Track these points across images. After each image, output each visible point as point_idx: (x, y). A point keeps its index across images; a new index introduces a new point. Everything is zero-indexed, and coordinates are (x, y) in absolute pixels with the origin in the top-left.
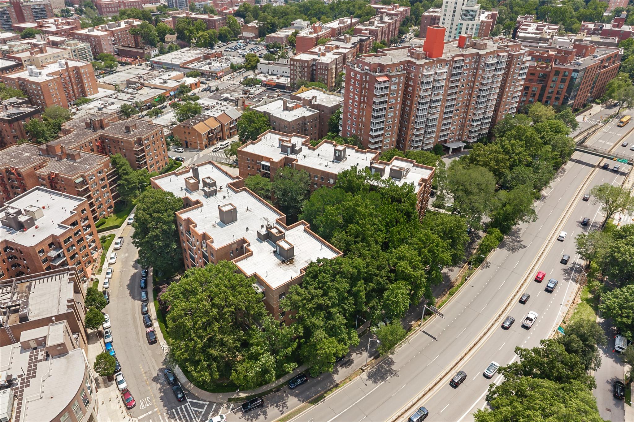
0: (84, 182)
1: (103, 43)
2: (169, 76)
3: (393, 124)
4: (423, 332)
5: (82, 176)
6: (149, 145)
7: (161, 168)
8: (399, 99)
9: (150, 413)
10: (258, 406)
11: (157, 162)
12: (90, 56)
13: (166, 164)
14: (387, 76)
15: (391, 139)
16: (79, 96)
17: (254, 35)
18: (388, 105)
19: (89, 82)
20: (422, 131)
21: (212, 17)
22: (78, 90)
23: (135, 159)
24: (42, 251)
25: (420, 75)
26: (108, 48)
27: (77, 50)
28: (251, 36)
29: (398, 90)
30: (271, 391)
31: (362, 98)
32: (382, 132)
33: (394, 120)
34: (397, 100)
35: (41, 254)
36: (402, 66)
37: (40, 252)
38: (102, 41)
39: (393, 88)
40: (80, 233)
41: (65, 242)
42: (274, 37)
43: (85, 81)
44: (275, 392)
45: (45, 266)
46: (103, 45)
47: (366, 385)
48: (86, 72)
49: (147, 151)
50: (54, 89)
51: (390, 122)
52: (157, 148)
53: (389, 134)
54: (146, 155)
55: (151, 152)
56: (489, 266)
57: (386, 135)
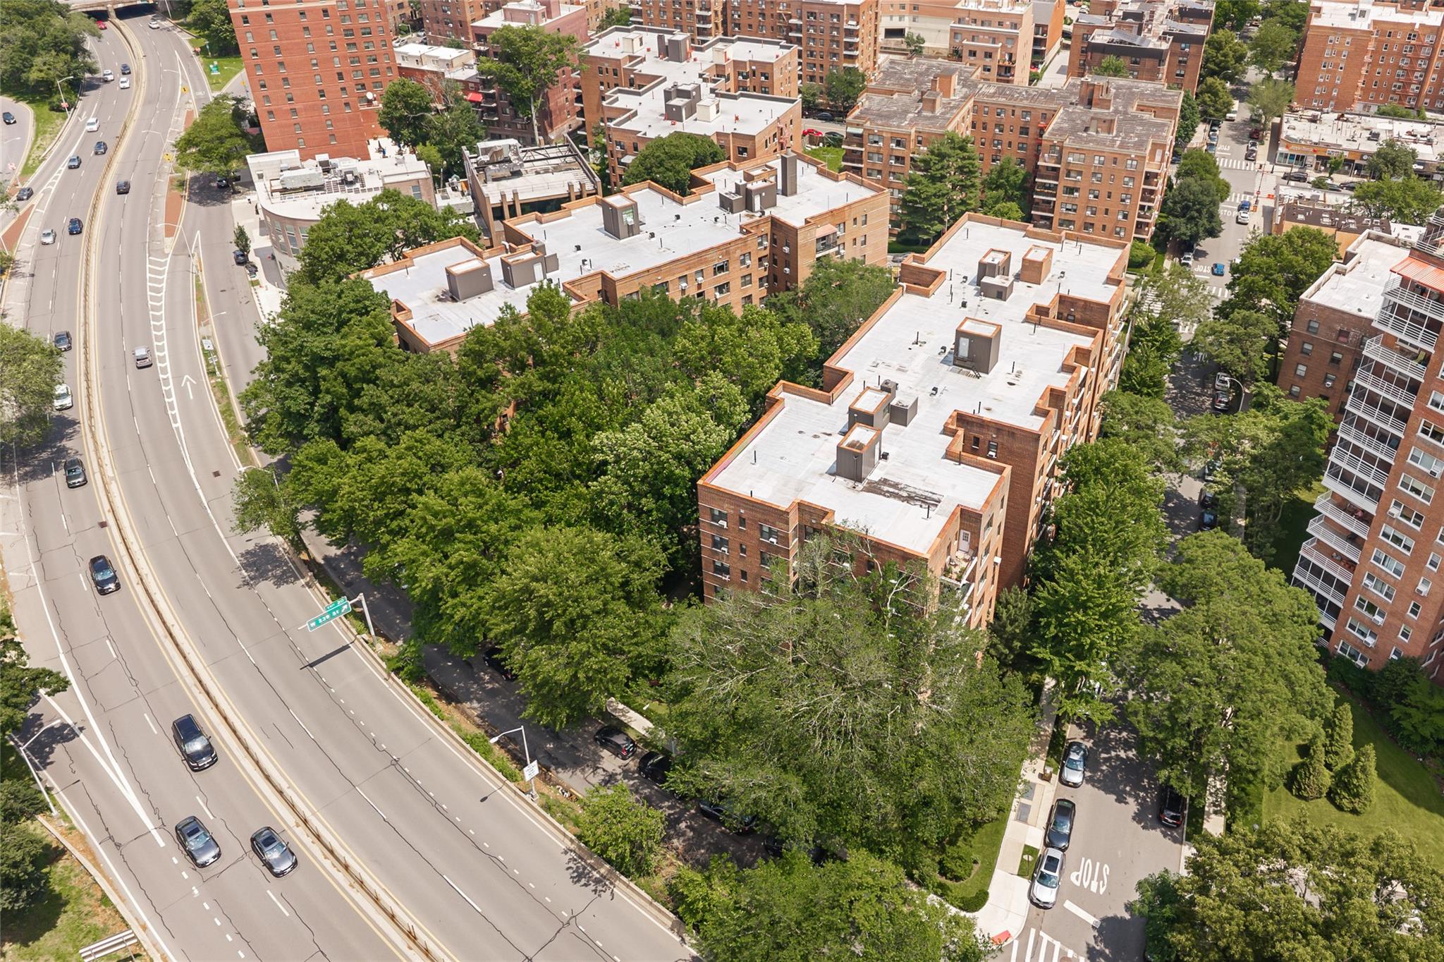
22: (1438, 90)
47: (248, 540)
49: (1064, 182)
50: (1339, 54)
51: (1418, 492)
52: (1104, 194)
53: (1408, 548)
54: (1060, 190)
55: (1077, 190)
56: (583, 881)
57: (1385, 535)
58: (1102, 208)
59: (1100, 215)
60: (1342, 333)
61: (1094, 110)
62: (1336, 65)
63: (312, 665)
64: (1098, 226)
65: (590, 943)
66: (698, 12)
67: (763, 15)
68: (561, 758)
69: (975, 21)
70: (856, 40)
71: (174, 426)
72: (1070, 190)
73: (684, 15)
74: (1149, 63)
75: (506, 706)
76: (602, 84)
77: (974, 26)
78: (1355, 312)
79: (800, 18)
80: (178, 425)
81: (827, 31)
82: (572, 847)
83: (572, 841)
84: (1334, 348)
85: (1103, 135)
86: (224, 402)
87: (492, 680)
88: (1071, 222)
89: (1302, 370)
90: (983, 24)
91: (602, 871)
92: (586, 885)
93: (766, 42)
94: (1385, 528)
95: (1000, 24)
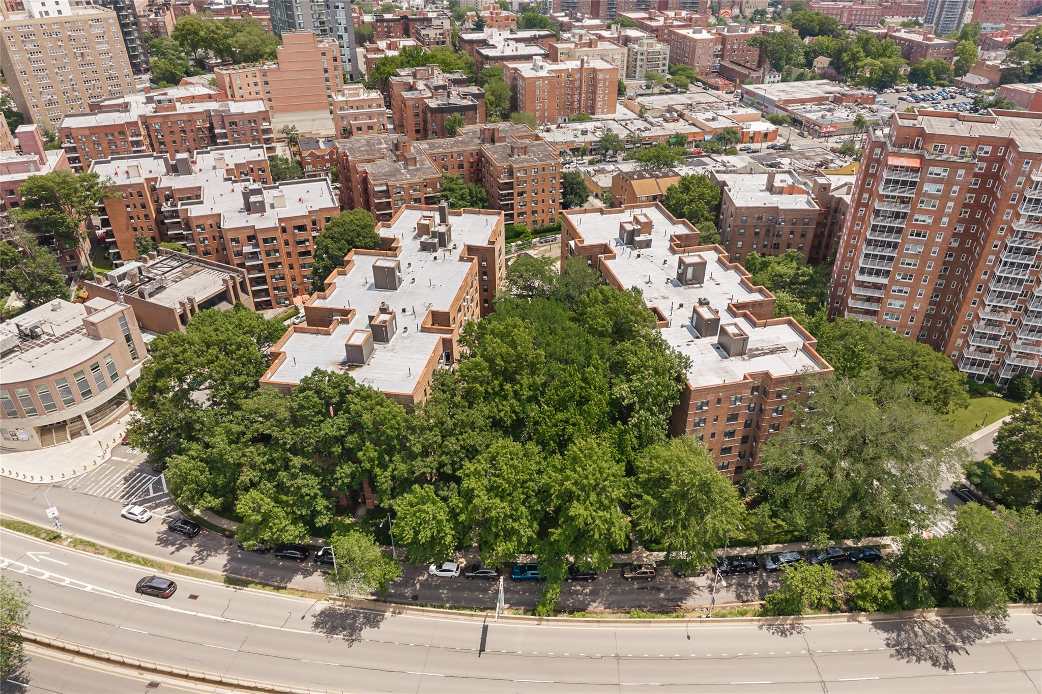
0: (387, 193)
1: (699, 51)
2: (734, 112)
3: (920, 272)
4: (485, 629)
5: (387, 186)
6: (525, 182)
7: (540, 223)
8: (945, 220)
9: (125, 460)
10: (185, 533)
11: (534, 212)
12: (664, 65)
13: (552, 220)
14: (921, 157)
15: (910, 306)
16: (586, 111)
17: (986, 81)
18: (909, 225)
19: (605, 94)
20: (1007, 318)
21: (930, 39)
22: (587, 103)
23: (497, 195)
24: (236, 240)
25: (1022, 179)
26: (704, 60)
27: (646, 54)
28: (977, 82)
29: (945, 197)
30: (223, 531)
31: (866, 196)
32: (884, 281)
33: (923, 264)
34: (937, 221)
35: (234, 244)
36: (989, 149)
37: (233, 240)
38: (698, 47)
39: (929, 188)
40: (307, 243)
41: (265, 241)
42: (1015, 90)
43: (600, 91)
44: (224, 535)
45: (237, 260)
46: (697, 55)
47: (303, 618)
48: (605, 80)
49: (517, 189)
50: (543, 91)
51: (910, 264)
52: (540, 191)
53: (906, 293)
54: (515, 195)
55: (525, 192)
56: (788, 633)
57: (894, 291)
58: (540, 199)
59: (540, 204)
60: (760, 218)
61: (497, 144)
62: (543, 98)
63: (482, 649)
64: (540, 211)
65: (830, 654)
66: (131, 139)
67: (184, 131)
68: (677, 596)
69: (352, 107)
70: (271, 136)
71: (88, 589)
72: (520, 194)
73: (118, 143)
74: (471, 113)
75: (611, 594)
76: (128, 206)
77: (352, 111)
78: (762, 205)
79: (224, 127)
80: (89, 588)
81: (248, 133)
82: (761, 623)
83: (759, 620)
84: (756, 227)
85: (523, 157)
86: (107, 552)
87: (584, 587)
88: (525, 213)
89: (740, 244)
90: (358, 108)
91: (788, 622)
92: (791, 634)
93: (237, 147)
94: (894, 288)
95: (370, 106)
